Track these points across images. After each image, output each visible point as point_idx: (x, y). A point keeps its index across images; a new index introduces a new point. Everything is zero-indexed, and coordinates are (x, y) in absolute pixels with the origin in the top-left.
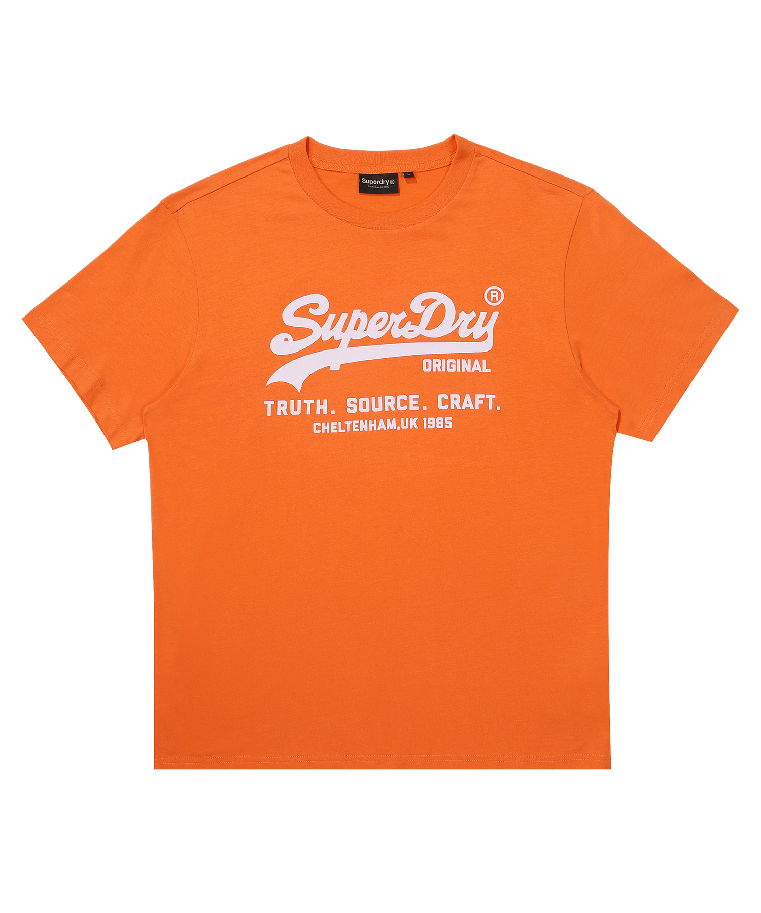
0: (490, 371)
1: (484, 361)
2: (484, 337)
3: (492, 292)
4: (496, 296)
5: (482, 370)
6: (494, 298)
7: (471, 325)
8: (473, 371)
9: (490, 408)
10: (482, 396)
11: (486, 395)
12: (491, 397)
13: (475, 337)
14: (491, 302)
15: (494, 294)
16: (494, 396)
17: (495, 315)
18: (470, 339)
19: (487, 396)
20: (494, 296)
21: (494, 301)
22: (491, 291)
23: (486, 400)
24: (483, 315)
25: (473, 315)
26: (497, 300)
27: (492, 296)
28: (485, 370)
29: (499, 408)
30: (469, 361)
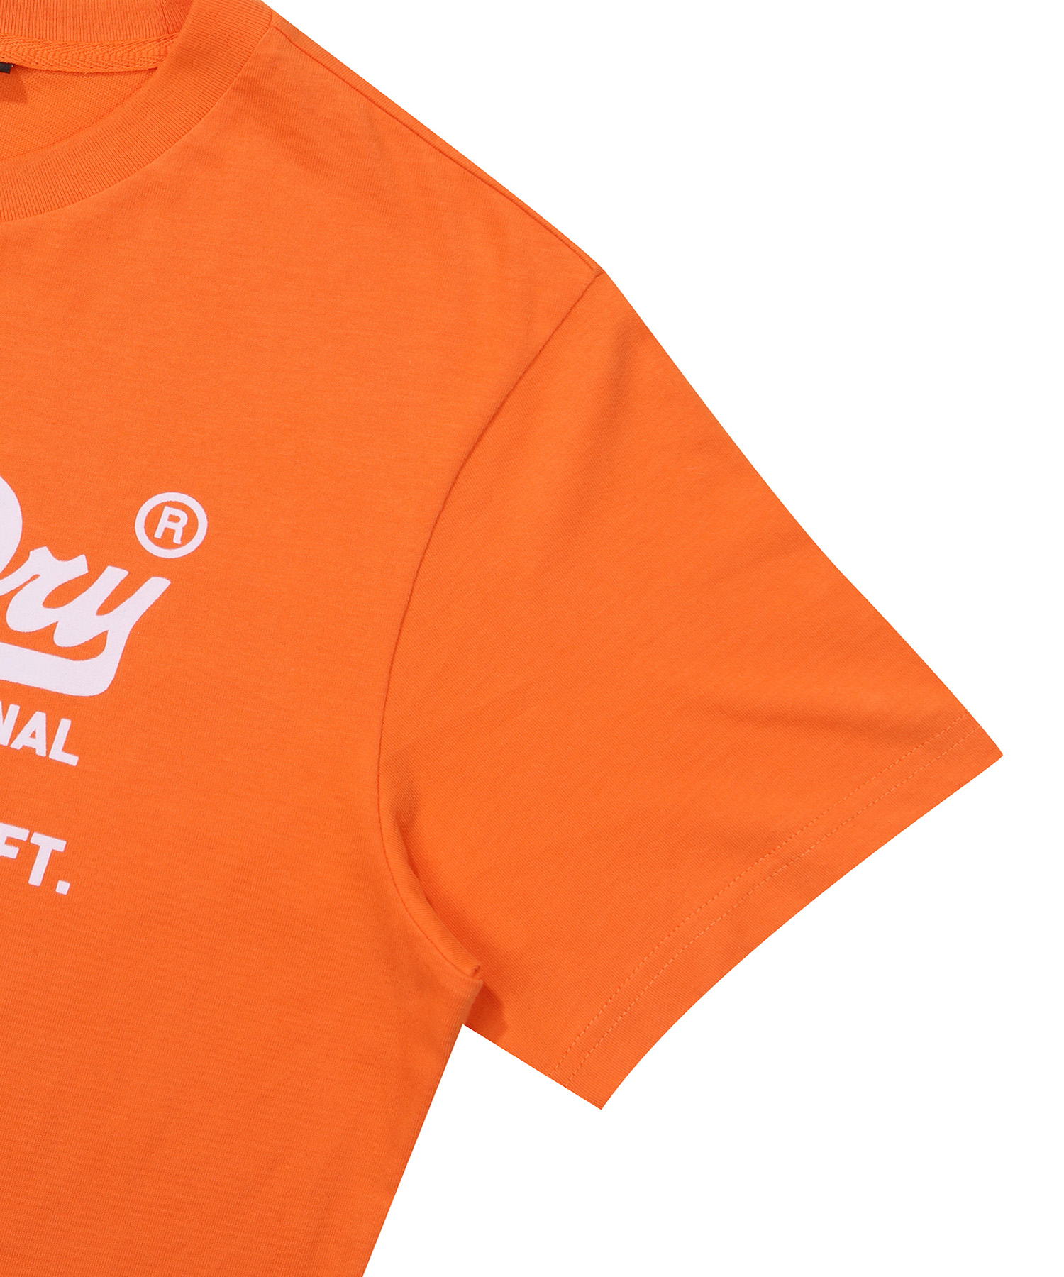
0: (72, 760)
1: (65, 725)
2: (93, 648)
3: (168, 511)
4: (178, 528)
5: (48, 752)
6: (169, 533)
7: (61, 596)
8: (17, 745)
9: (36, 878)
10: (21, 834)
11: (35, 835)
12: (48, 845)
13: (60, 639)
14: (157, 542)
15: (174, 519)
16: (60, 845)
17: (155, 588)
18: (42, 640)
19: (38, 839)
20: (172, 525)
21: (166, 542)
22: (166, 508)
23: (28, 851)
24: (113, 576)
25: (79, 566)
26: (177, 539)
27: (164, 523)
28: (58, 754)
29: (63, 887)
30: (14, 710)
